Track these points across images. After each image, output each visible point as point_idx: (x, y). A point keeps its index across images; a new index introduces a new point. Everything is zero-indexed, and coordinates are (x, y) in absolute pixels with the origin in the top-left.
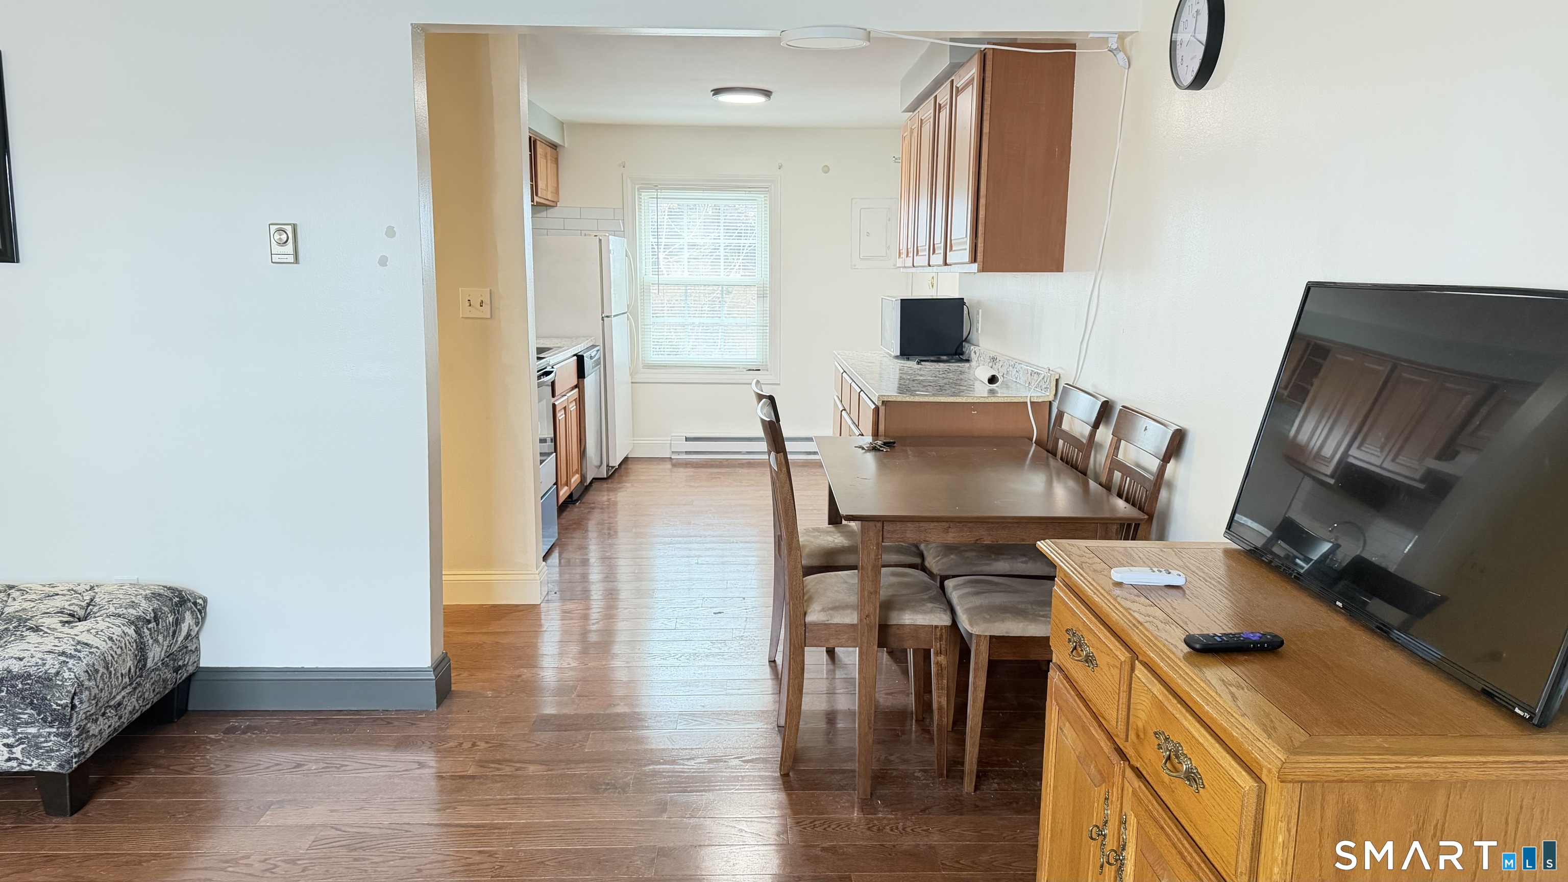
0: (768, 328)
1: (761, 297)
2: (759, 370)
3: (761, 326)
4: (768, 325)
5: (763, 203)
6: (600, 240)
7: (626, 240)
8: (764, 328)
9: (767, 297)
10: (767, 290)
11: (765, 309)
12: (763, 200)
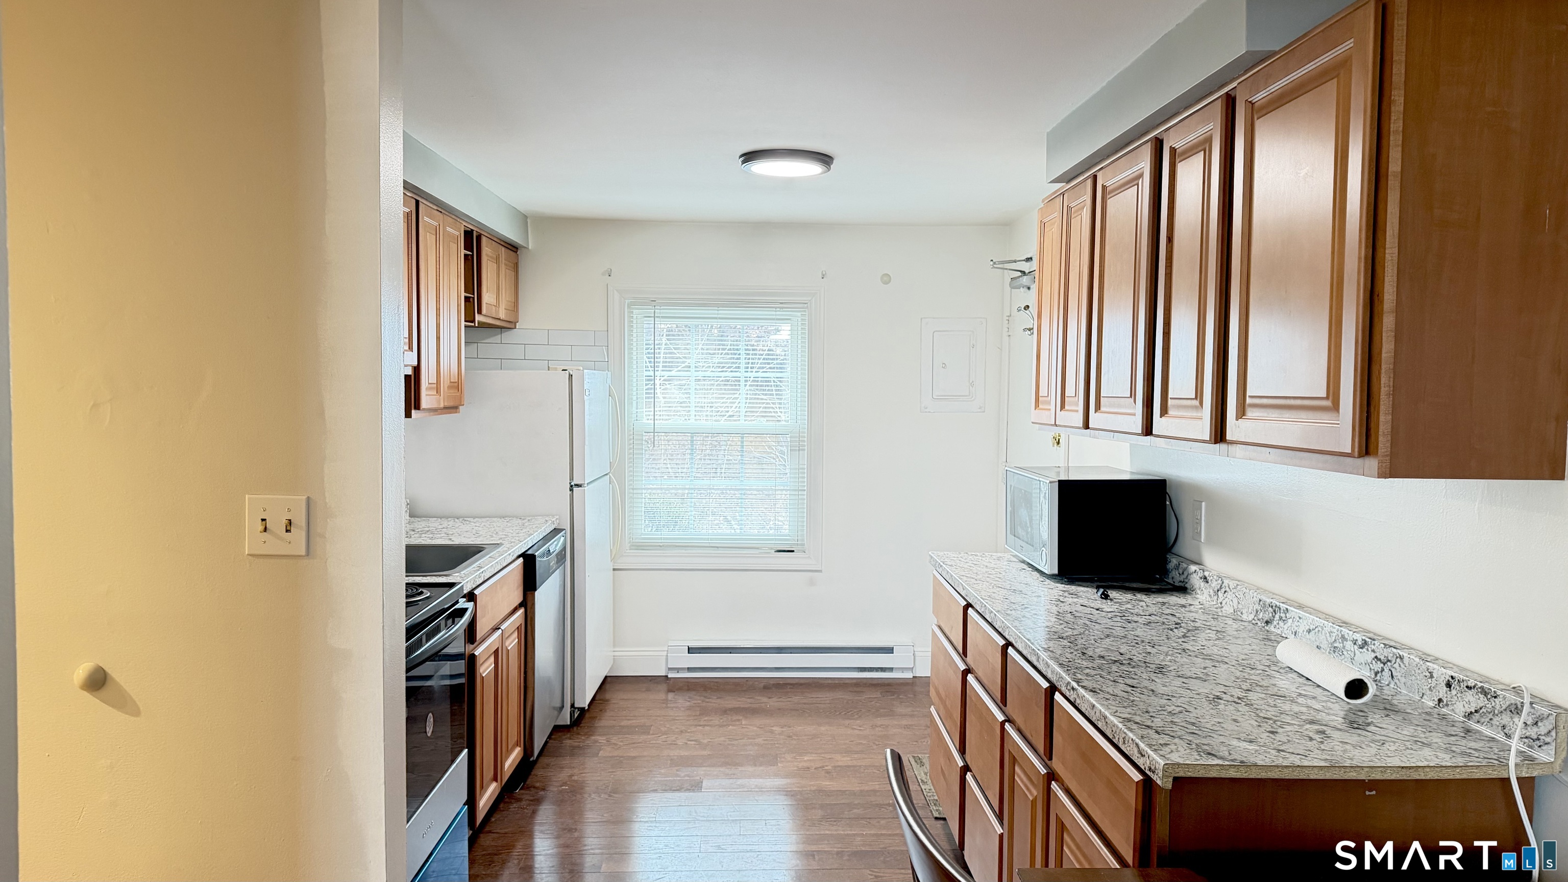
0: (805, 493)
1: (795, 450)
2: (793, 551)
3: (795, 490)
4: (805, 488)
5: (800, 323)
6: (571, 376)
7: (609, 373)
8: (800, 493)
9: (804, 450)
10: (804, 441)
11: (801, 466)
12: (799, 319)
